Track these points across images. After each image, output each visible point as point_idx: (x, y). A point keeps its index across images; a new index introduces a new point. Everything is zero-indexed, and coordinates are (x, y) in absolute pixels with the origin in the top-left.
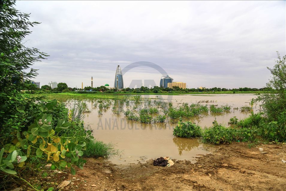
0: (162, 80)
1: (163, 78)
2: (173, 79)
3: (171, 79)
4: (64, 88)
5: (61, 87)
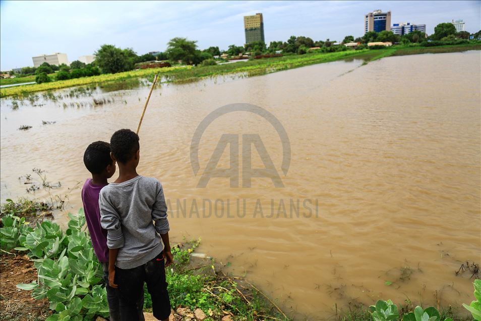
4: (445, 35)
5: (442, 31)
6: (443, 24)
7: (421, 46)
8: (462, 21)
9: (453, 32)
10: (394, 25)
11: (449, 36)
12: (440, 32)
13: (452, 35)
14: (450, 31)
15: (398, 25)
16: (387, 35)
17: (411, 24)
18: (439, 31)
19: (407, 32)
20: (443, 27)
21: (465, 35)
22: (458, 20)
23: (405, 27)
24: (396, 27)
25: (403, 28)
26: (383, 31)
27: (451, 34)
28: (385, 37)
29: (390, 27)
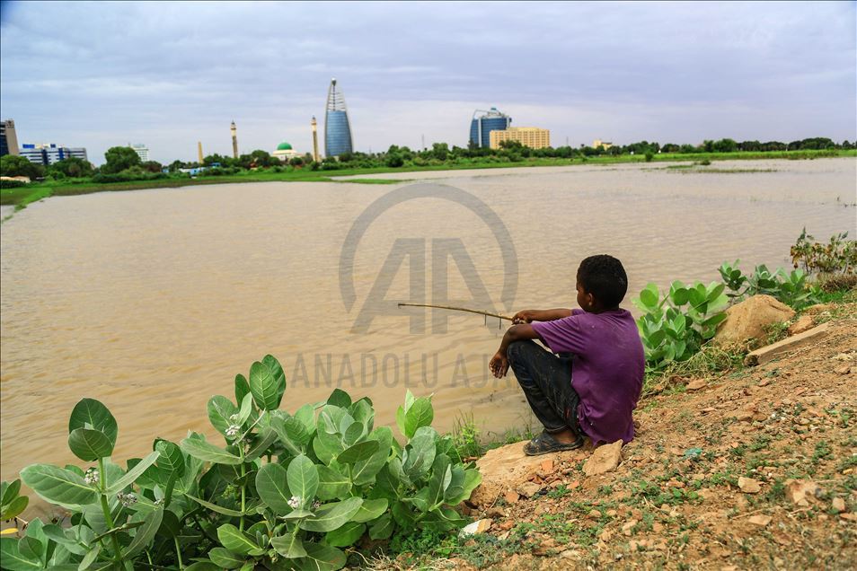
0: (475, 122)
1: (478, 116)
2: (510, 120)
3: (505, 119)
4: (125, 165)
5: (118, 160)
6: (117, 148)
7: (94, 182)
8: (143, 146)
9: (137, 161)
10: (25, 146)
11: (132, 168)
12: (115, 160)
13: (136, 167)
14: (131, 159)
15: (32, 146)
16: (17, 164)
17: (58, 146)
18: (112, 159)
19: (54, 159)
20: (118, 154)
21: (153, 167)
22: (136, 143)
23: (48, 150)
24: (29, 150)
25: (44, 153)
26: (6, 156)
27: (134, 165)
28: (12, 166)
29: (18, 150)
